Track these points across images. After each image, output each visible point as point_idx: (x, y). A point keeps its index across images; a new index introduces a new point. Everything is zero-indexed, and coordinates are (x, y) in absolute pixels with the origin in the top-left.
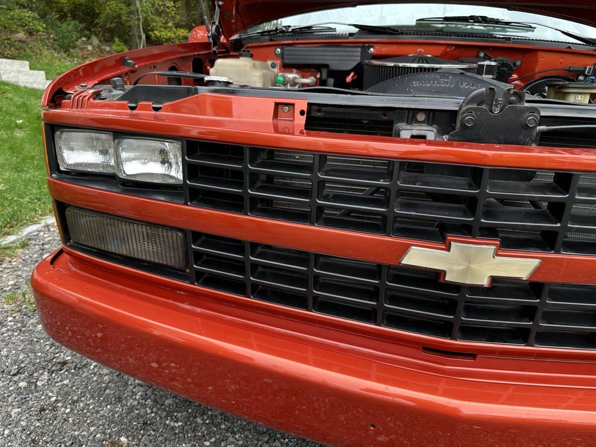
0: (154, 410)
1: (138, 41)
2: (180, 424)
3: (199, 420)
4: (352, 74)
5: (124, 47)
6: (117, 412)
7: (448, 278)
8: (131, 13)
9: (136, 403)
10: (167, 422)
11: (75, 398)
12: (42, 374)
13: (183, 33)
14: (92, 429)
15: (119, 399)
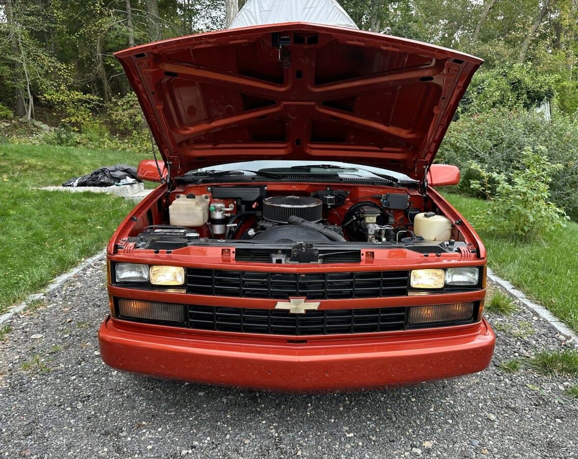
0: (156, 409)
1: (25, 105)
2: (173, 413)
3: (184, 410)
4: (256, 203)
5: (8, 111)
6: (135, 413)
7: (291, 312)
8: (16, 75)
9: (144, 408)
10: (166, 413)
11: (106, 410)
12: (77, 403)
13: (77, 95)
14: (124, 422)
15: (134, 408)
